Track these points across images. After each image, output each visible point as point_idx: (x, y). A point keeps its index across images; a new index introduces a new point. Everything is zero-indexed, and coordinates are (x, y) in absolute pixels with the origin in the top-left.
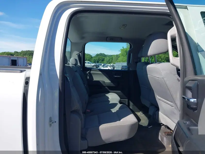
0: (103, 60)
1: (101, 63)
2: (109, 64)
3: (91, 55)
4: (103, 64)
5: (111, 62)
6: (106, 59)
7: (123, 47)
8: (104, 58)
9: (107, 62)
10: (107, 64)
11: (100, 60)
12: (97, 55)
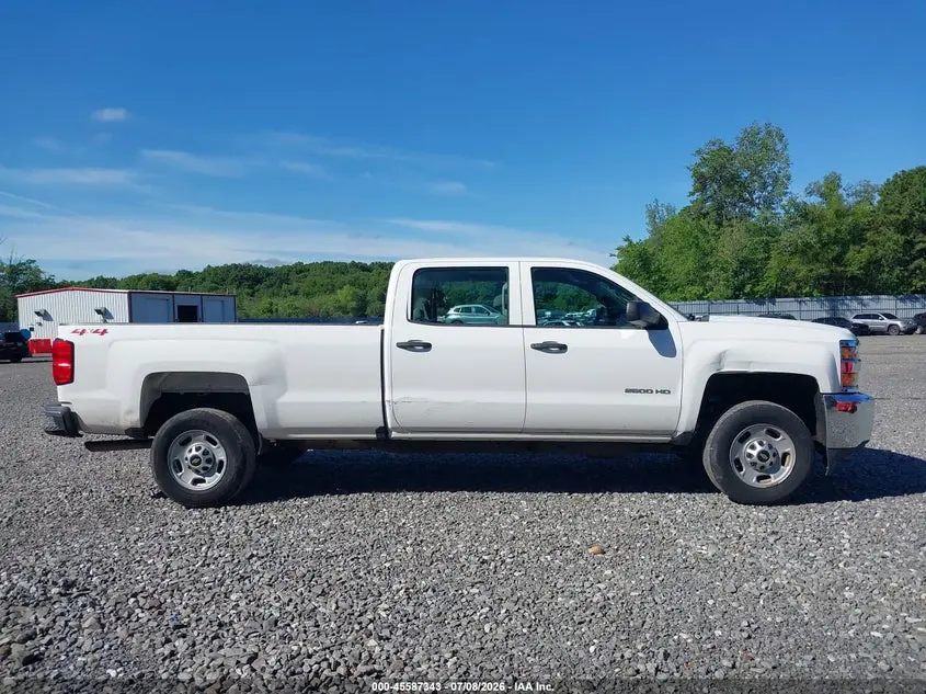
0: (550, 296)
2: (578, 311)
4: (548, 314)
7: (627, 239)
9: (569, 303)
10: (567, 311)
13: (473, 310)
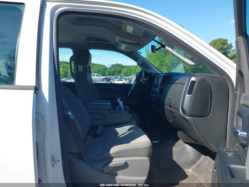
0: (120, 72)
1: (117, 75)
2: (127, 76)
3: (105, 67)
4: (119, 77)
5: (130, 75)
6: (124, 71)
8: (120, 69)
9: (125, 74)
10: (124, 77)
11: (115, 72)
12: (113, 66)
13: (95, 75)
